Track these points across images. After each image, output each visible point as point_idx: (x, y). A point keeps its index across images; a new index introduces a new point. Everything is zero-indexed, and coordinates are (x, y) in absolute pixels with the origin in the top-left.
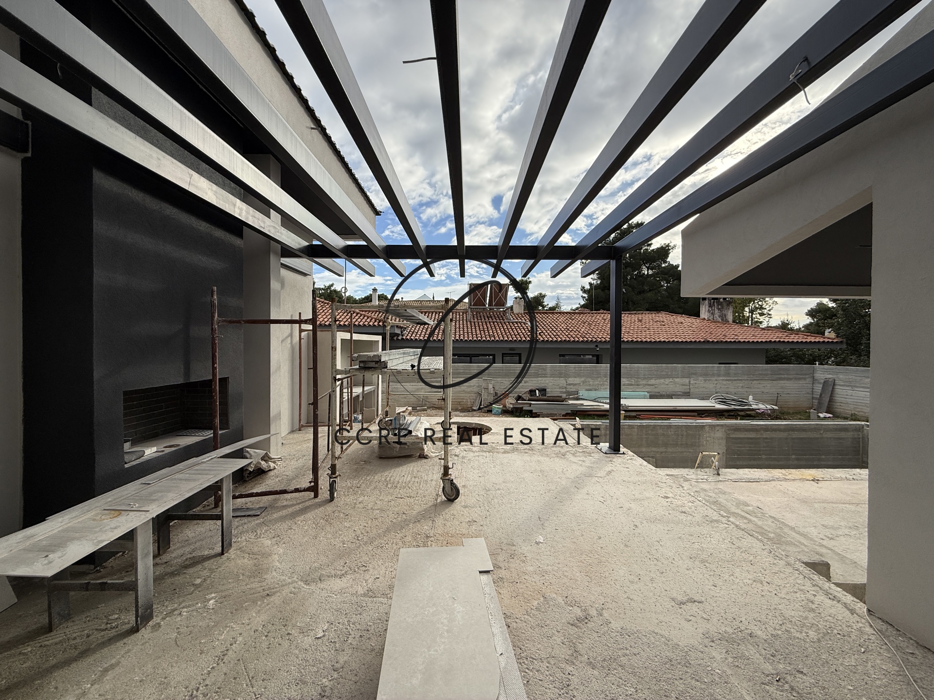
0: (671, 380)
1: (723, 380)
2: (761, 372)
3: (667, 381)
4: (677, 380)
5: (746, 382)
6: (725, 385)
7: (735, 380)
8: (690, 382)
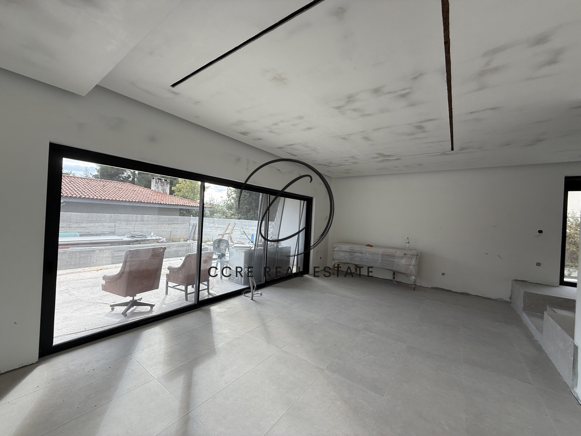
0: (100, 224)
1: (140, 224)
2: (162, 220)
3: (97, 224)
4: (104, 224)
5: (154, 225)
6: (140, 227)
7: (147, 224)
8: (115, 225)
